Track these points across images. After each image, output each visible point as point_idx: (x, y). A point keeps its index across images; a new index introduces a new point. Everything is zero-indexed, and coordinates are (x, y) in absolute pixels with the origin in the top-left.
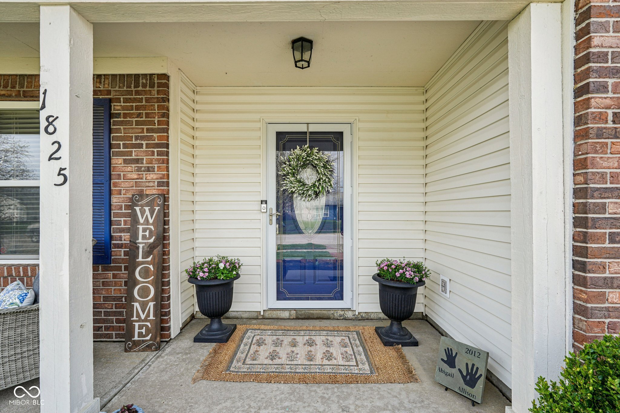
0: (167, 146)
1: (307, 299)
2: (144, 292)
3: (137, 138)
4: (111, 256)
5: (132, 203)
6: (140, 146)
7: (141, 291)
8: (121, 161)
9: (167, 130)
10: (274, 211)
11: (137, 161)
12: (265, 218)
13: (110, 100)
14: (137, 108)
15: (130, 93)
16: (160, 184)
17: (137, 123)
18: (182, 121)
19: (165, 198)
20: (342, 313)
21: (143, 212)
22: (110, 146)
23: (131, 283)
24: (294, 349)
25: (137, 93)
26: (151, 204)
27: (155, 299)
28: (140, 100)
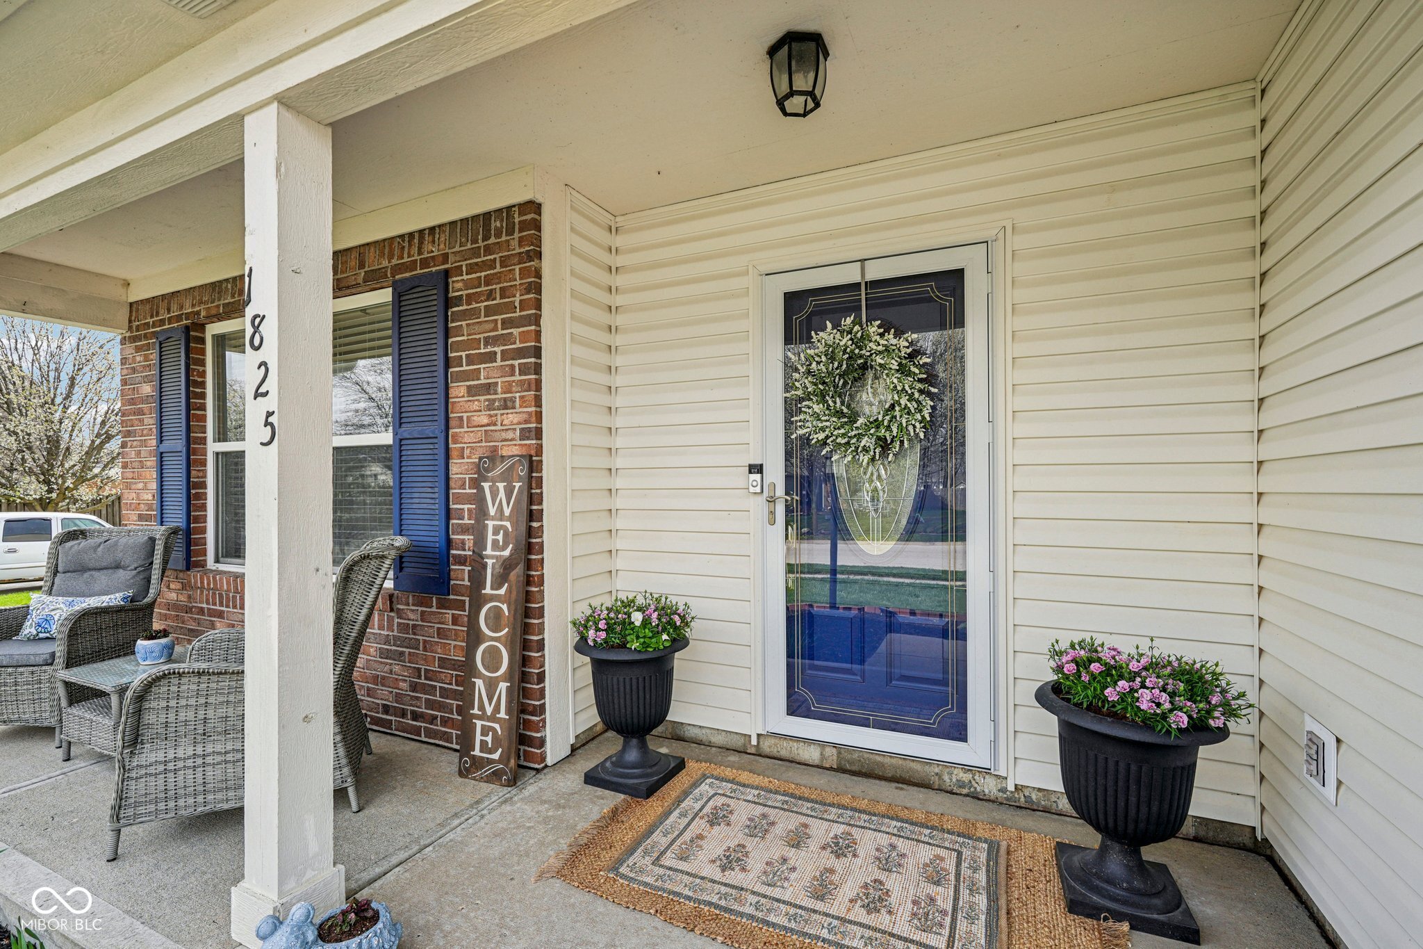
0: (537, 352)
1: (864, 723)
2: (492, 660)
3: (487, 342)
4: (449, 579)
5: (480, 474)
6: (491, 357)
7: (487, 655)
8: (463, 391)
9: (537, 320)
10: (780, 491)
11: (488, 388)
12: (758, 506)
13: (447, 274)
14: (488, 280)
15: (475, 252)
16: (525, 434)
17: (489, 311)
18: (574, 294)
19: (533, 464)
20: (966, 777)
21: (494, 494)
22: (447, 363)
23: (474, 637)
24: (791, 853)
25: (488, 250)
26: (507, 477)
27: (509, 677)
28: (492, 264)
